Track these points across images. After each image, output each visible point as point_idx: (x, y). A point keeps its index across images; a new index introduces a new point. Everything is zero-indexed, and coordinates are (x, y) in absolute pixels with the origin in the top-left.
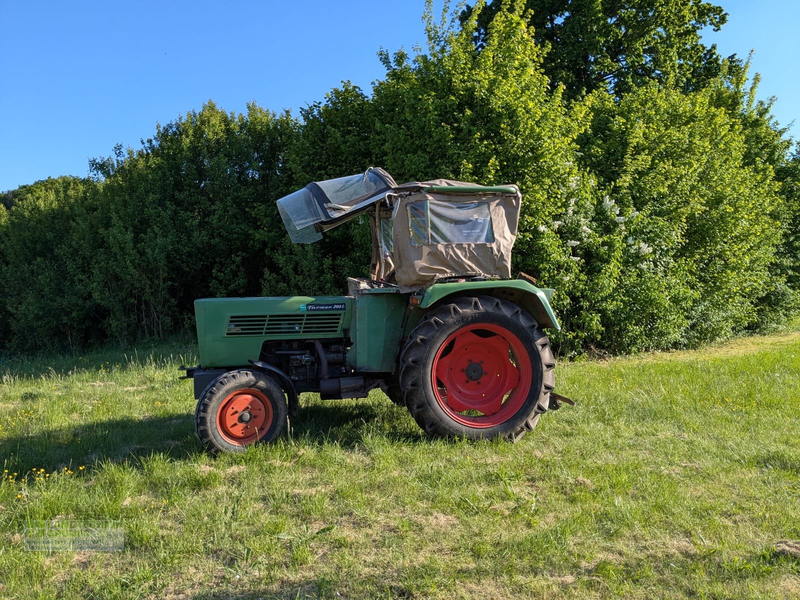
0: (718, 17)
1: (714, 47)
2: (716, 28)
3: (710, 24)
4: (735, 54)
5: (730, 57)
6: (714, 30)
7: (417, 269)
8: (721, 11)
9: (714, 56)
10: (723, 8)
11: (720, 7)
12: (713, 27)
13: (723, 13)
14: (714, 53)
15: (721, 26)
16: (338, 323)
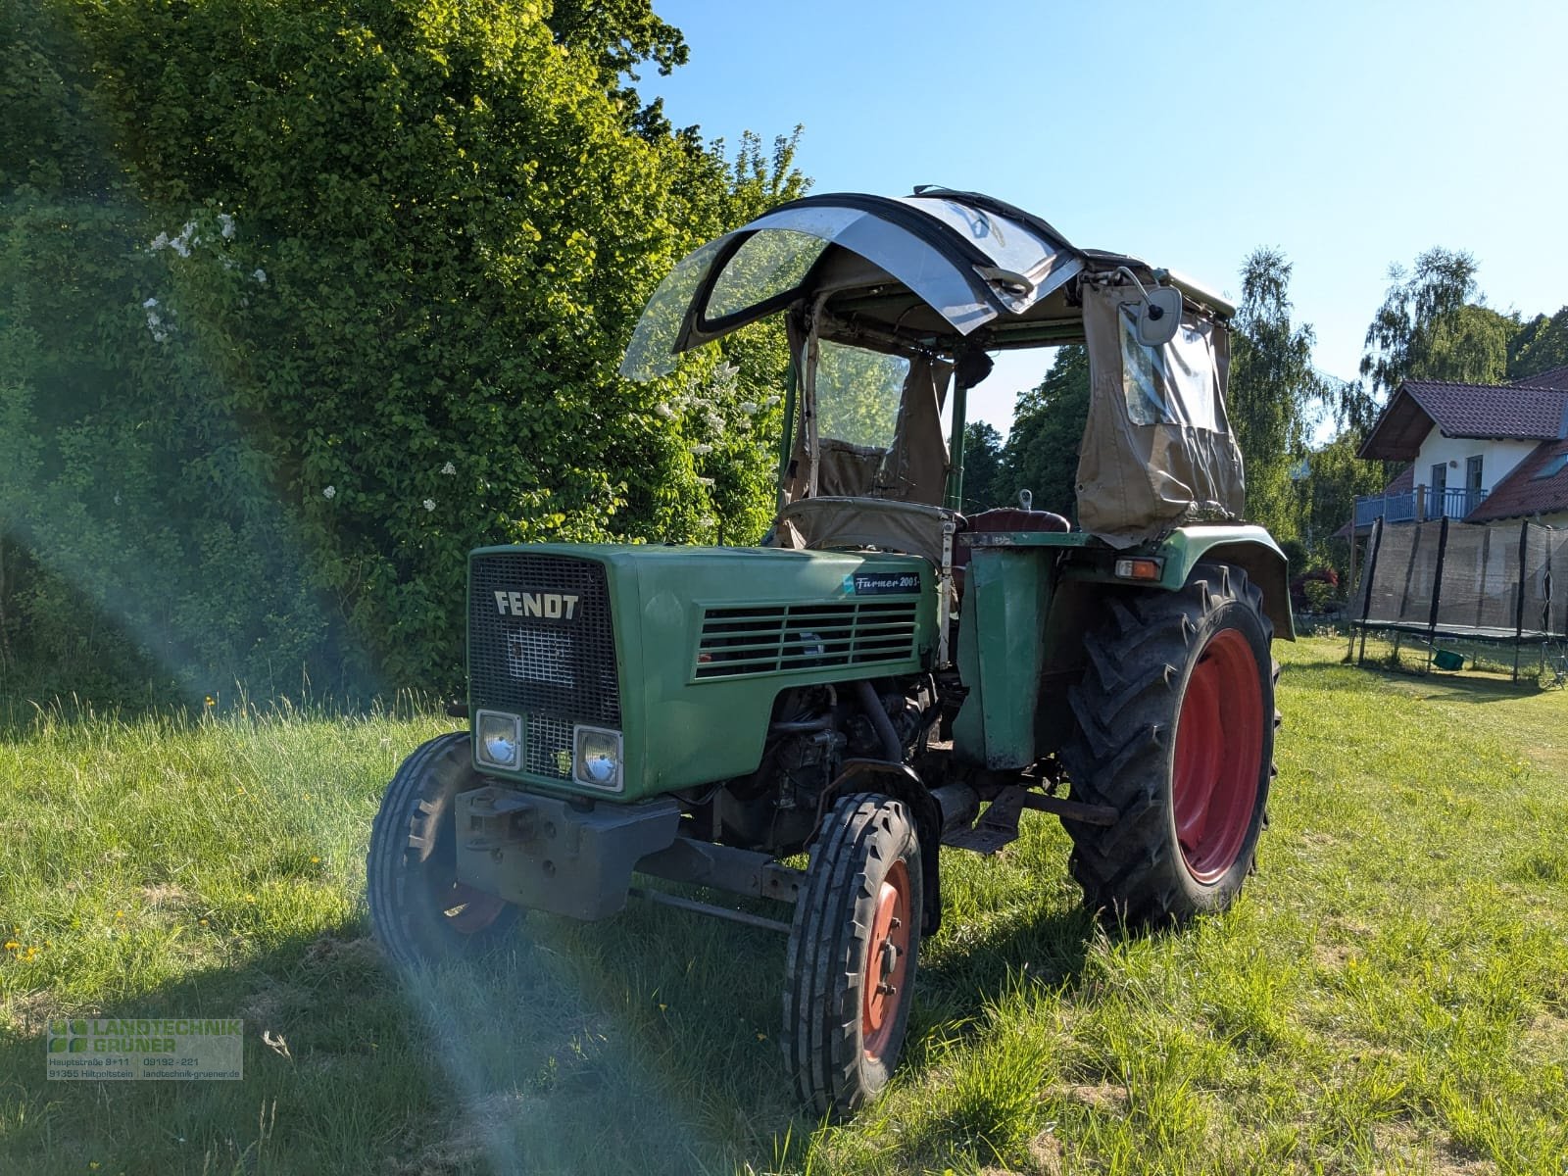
0: (674, 50)
1: (659, 103)
2: (664, 69)
3: (655, 58)
4: (697, 127)
5: (687, 130)
6: (660, 70)
7: (1157, 487)
8: (680, 38)
9: (660, 121)
10: (683, 35)
11: (678, 31)
12: (658, 65)
13: (682, 43)
14: (659, 116)
15: (674, 66)
16: (910, 630)
